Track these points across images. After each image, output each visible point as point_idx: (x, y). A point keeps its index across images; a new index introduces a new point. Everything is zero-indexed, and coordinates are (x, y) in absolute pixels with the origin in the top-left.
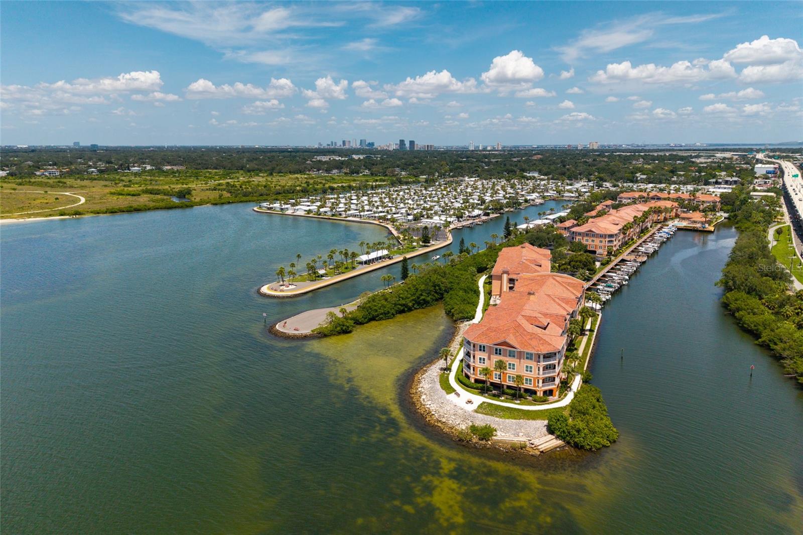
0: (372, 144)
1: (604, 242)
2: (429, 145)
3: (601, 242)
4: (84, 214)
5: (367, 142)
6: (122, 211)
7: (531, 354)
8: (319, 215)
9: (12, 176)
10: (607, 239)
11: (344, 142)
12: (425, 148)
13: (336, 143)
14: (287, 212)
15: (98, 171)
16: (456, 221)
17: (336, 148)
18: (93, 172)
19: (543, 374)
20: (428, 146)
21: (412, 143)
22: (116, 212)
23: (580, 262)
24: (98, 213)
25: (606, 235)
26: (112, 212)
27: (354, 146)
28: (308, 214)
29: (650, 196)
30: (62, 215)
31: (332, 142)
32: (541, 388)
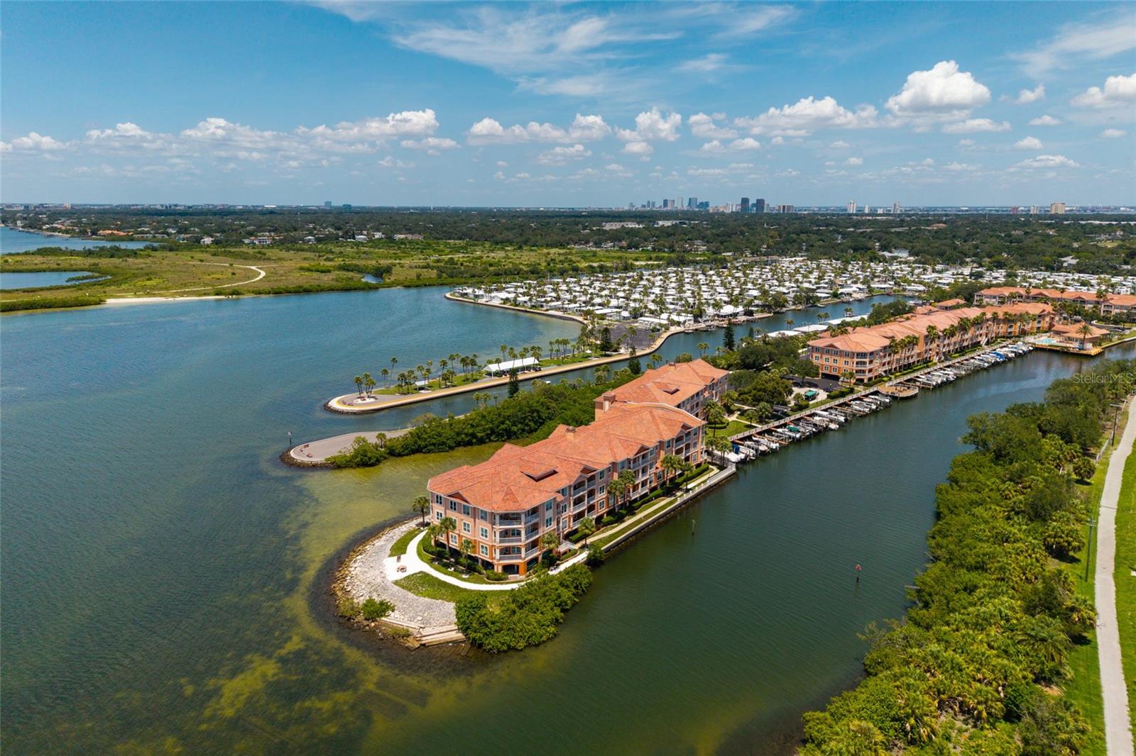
0: (707, 204)
1: (850, 363)
2: (786, 204)
3: (846, 363)
4: (243, 294)
5: (699, 201)
6: (288, 292)
7: (486, 513)
8: (517, 306)
9: (217, 244)
10: (856, 360)
11: (666, 202)
12: (779, 210)
13: (654, 203)
14: (480, 301)
15: (316, 239)
16: (692, 322)
17: (653, 211)
18: (309, 240)
19: (501, 542)
20: (784, 207)
21: (760, 203)
22: (280, 293)
23: (765, 391)
24: (260, 293)
25: (853, 353)
26: (276, 293)
27: (679, 207)
28: (504, 303)
29: (1031, 294)
30: (217, 294)
31: (649, 202)
32: (499, 563)
